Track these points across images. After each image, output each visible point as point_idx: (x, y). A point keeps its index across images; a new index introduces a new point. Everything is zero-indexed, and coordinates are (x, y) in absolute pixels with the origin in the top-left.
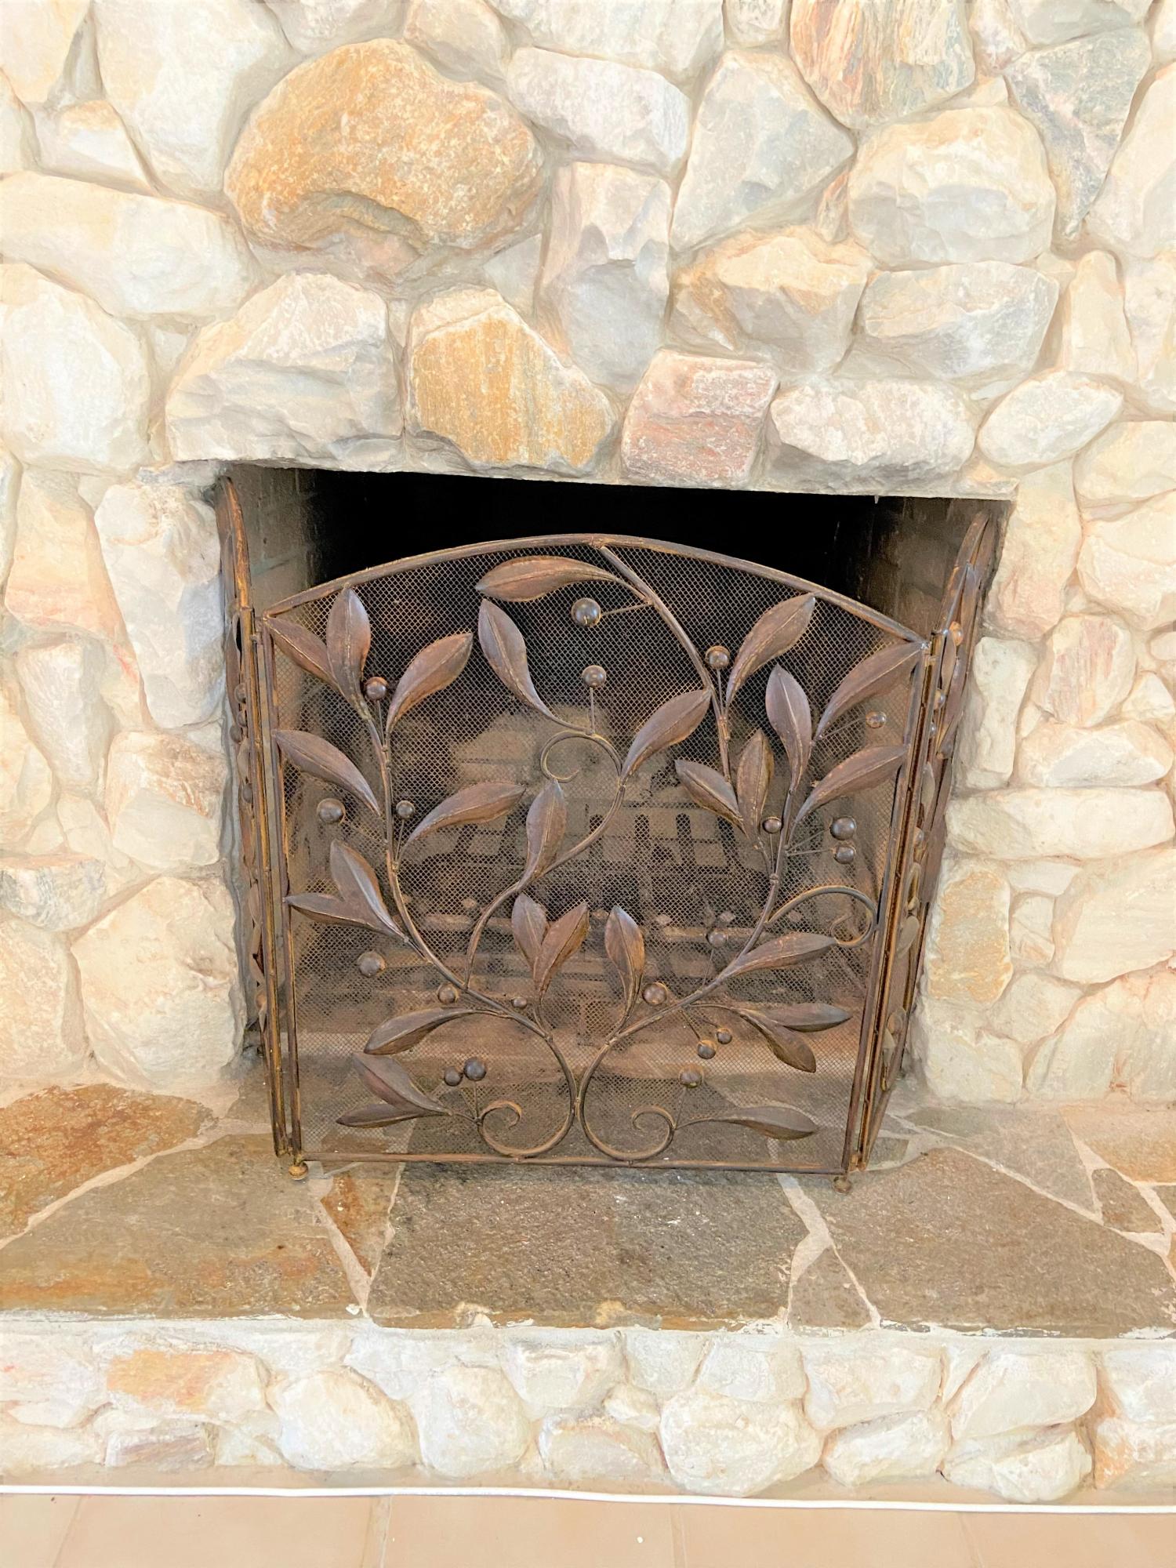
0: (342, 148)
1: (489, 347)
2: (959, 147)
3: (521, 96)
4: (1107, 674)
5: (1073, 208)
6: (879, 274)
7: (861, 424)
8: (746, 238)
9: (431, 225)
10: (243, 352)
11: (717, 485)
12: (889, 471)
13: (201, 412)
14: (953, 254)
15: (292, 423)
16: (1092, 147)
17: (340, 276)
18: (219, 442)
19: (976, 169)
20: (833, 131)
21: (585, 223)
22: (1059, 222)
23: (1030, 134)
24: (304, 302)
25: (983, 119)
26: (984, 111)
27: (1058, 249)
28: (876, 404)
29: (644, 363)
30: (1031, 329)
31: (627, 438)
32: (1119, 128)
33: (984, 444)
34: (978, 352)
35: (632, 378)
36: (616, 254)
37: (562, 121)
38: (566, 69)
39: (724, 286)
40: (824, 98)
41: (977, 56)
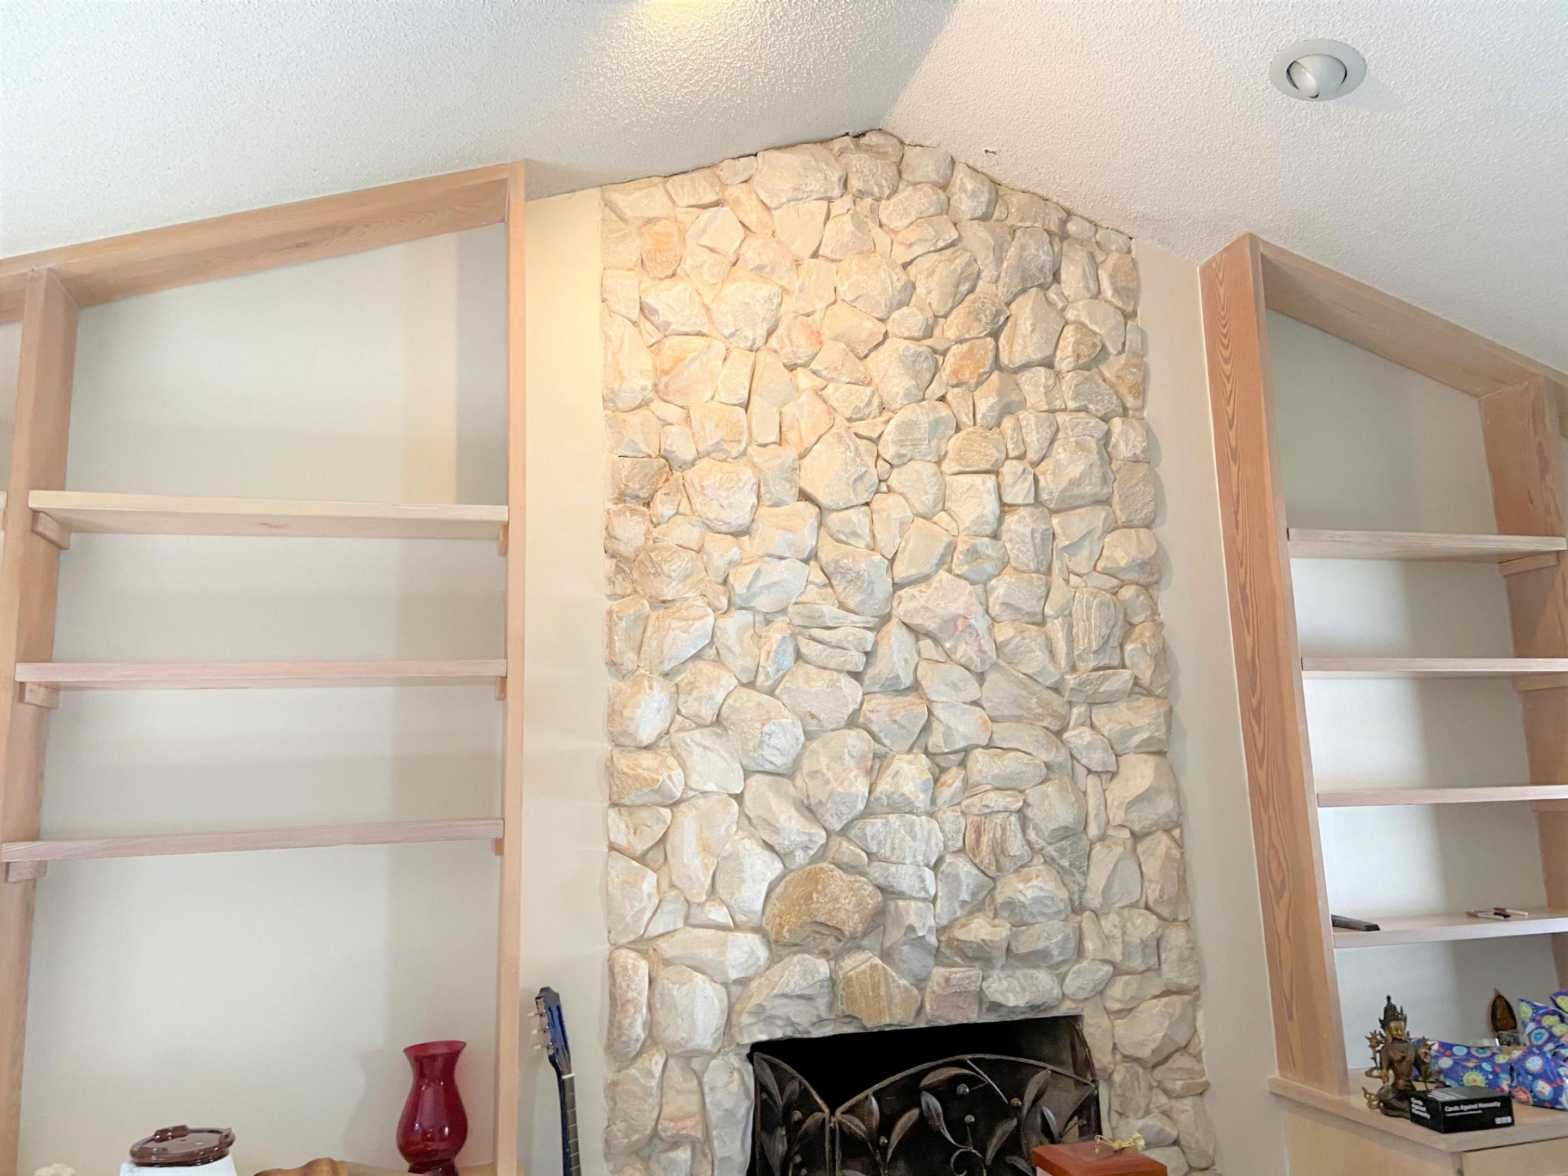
0: (813, 906)
1: (871, 976)
2: (1034, 882)
3: (876, 879)
4: (1139, 1089)
5: (1076, 897)
6: (1014, 929)
7: (1018, 989)
8: (963, 920)
9: (847, 930)
10: (775, 992)
11: (965, 1022)
12: (1033, 1008)
13: (753, 1020)
14: (1039, 919)
15: (794, 1019)
16: (1079, 877)
17: (809, 953)
18: (761, 1033)
19: (1042, 889)
20: (987, 879)
21: (907, 923)
22: (1072, 901)
23: (1054, 871)
24: (798, 967)
25: (1039, 870)
26: (1038, 867)
27: (1074, 911)
28: (1022, 980)
29: (929, 973)
30: (1072, 944)
31: (928, 1006)
32: (1085, 868)
33: (1066, 991)
34: (1057, 956)
35: (925, 979)
36: (920, 934)
37: (892, 886)
38: (893, 869)
39: (958, 940)
40: (982, 868)
41: (1031, 847)
